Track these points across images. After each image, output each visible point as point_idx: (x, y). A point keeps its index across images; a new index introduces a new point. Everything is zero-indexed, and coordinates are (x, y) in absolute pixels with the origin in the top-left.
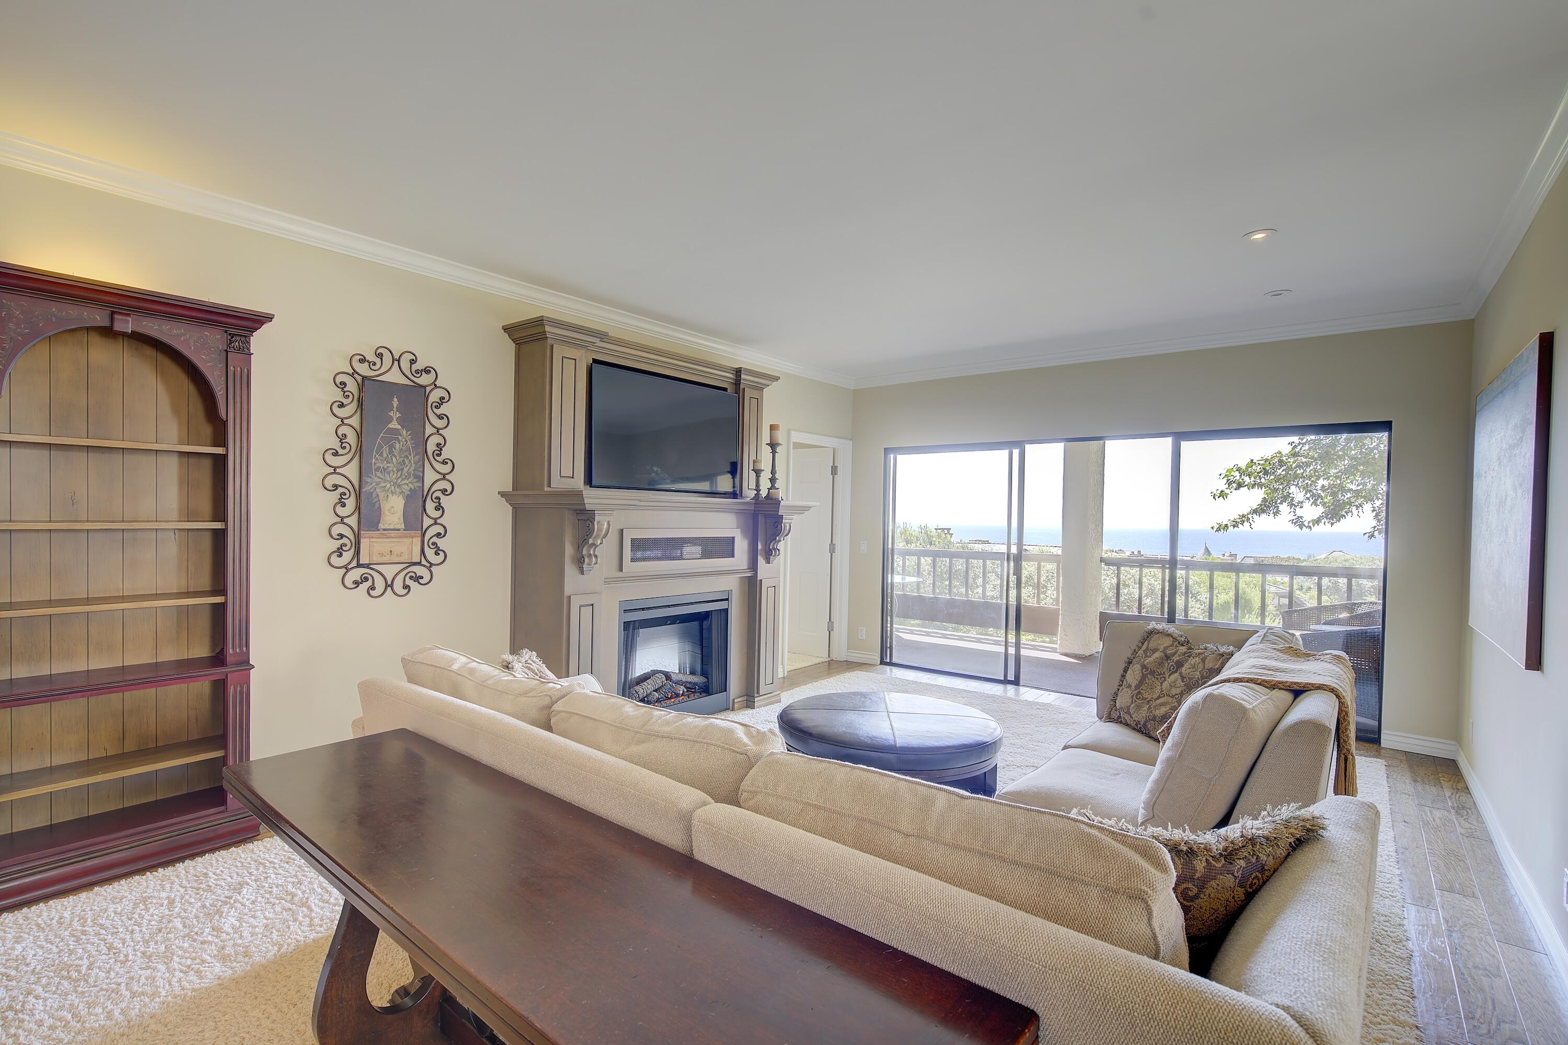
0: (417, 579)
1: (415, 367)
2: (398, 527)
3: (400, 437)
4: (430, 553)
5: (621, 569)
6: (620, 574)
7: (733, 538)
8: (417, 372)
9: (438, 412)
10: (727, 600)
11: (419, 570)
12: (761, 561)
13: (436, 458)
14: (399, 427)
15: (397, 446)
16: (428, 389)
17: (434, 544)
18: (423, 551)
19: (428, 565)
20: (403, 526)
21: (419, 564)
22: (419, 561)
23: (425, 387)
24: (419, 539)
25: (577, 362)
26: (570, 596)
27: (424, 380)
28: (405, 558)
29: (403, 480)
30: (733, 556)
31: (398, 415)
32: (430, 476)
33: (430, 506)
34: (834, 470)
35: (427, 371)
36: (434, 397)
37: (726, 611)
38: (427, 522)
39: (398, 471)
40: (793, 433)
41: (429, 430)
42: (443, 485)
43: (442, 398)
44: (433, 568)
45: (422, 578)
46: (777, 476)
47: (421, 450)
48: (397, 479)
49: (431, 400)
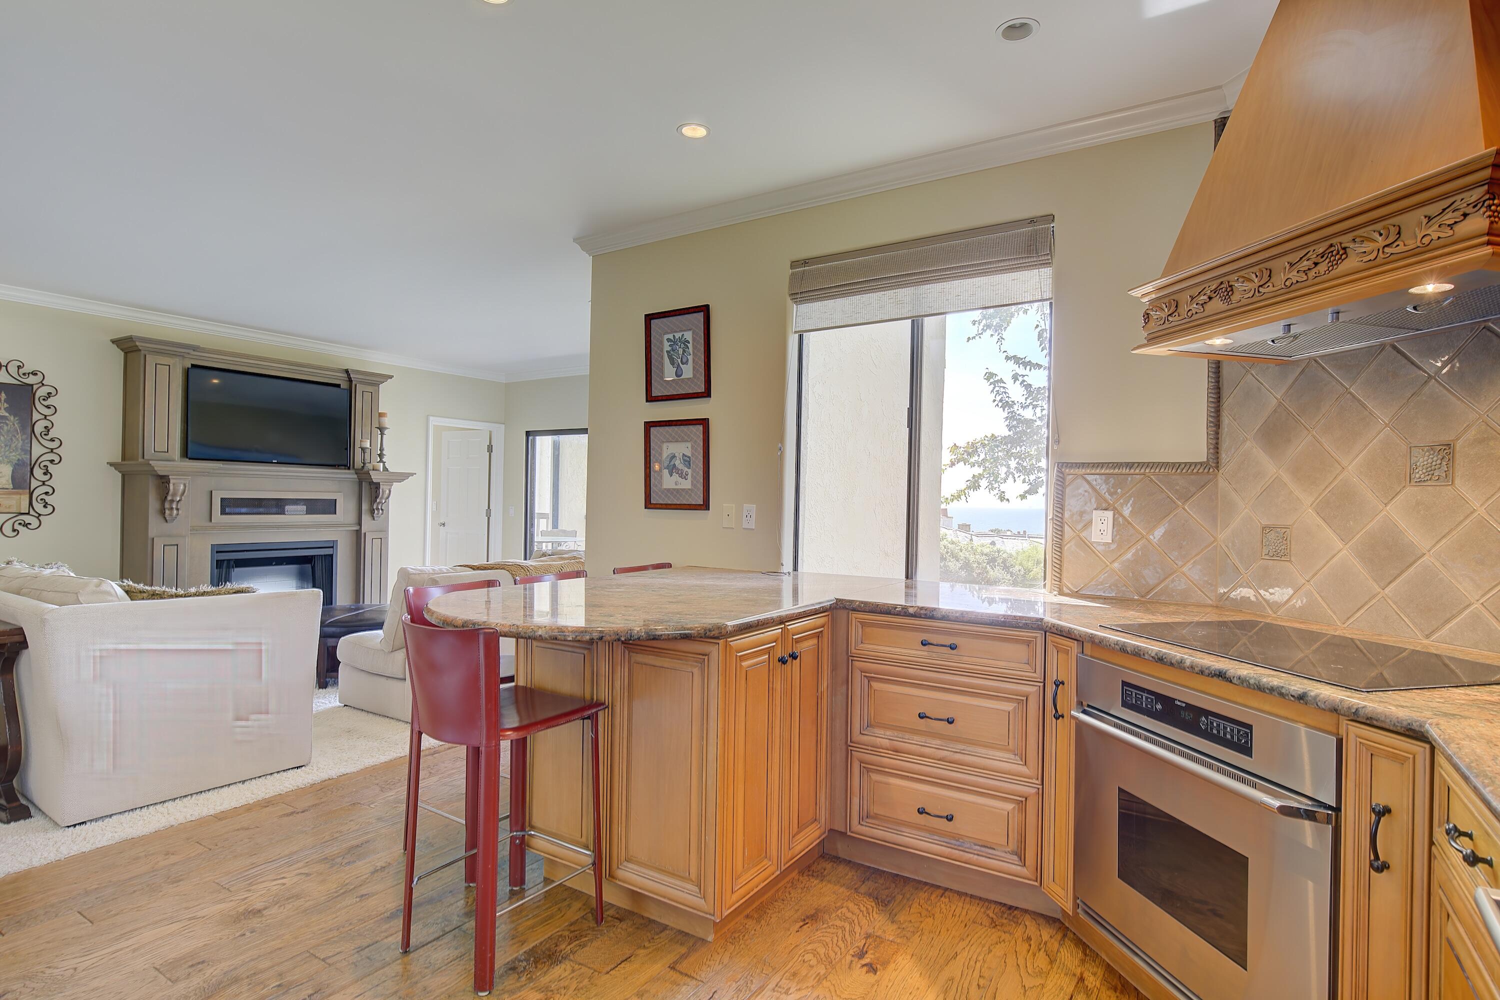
0: (26, 525)
1: (21, 371)
2: (7, 486)
3: (7, 422)
4: (39, 507)
5: (211, 520)
6: (210, 524)
7: (336, 500)
8: (24, 374)
9: (46, 403)
10: (333, 547)
11: (27, 519)
12: (366, 518)
13: (44, 436)
14: (7, 414)
15: (6, 428)
16: (35, 387)
17: (42, 499)
18: (31, 504)
19: (37, 515)
20: (11, 486)
21: (28, 514)
22: (27, 512)
23: (32, 385)
24: (28, 496)
25: (171, 367)
26: (153, 539)
27: (31, 380)
28: (15, 510)
29: (11, 452)
30: (335, 513)
31: (6, 405)
32: (37, 450)
33: (38, 472)
34: (490, 449)
35: (34, 374)
36: (41, 392)
37: (332, 556)
38: (34, 484)
39: (6, 446)
40: (431, 418)
41: (36, 416)
42: (50, 456)
43: (49, 393)
44: (41, 518)
45: (30, 524)
46: (384, 452)
47: (29, 430)
48: (5, 452)
49: (38, 395)
